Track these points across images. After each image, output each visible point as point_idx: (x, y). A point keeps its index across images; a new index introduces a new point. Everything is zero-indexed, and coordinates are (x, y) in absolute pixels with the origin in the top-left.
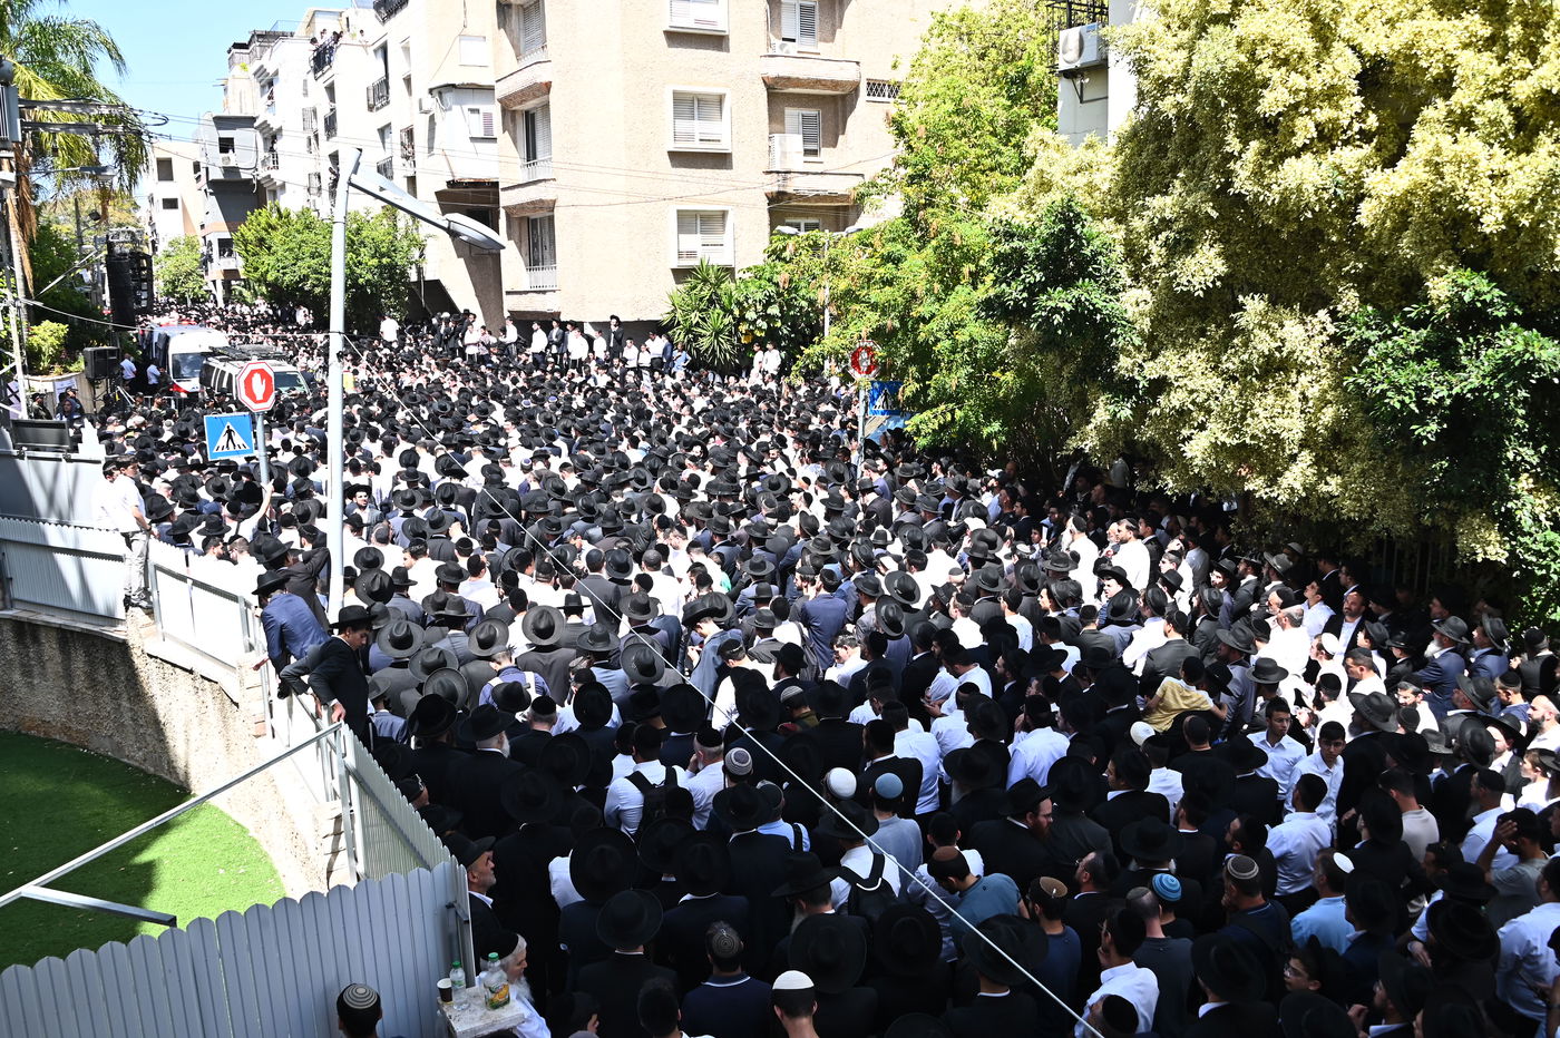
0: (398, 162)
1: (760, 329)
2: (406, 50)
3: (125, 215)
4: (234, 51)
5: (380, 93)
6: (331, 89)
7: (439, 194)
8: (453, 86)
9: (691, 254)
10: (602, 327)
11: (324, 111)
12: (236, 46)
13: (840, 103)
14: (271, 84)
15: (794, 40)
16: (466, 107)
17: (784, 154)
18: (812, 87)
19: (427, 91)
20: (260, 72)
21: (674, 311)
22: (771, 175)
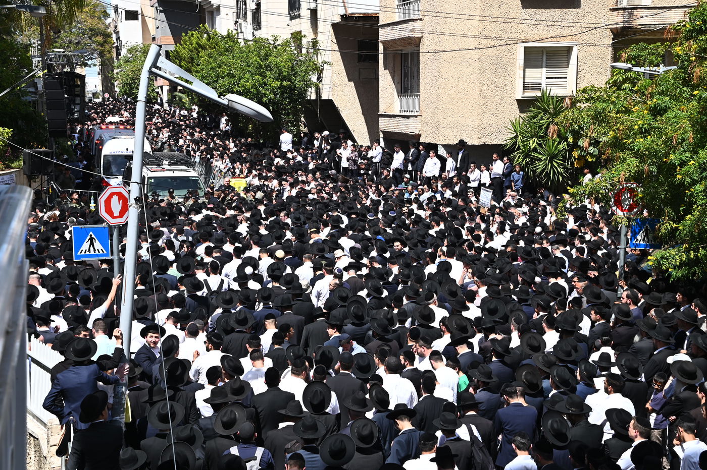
1: (591, 155)
3: (96, 21)
7: (334, 26)
9: (537, 86)
21: (516, 137)
22: (615, 13)
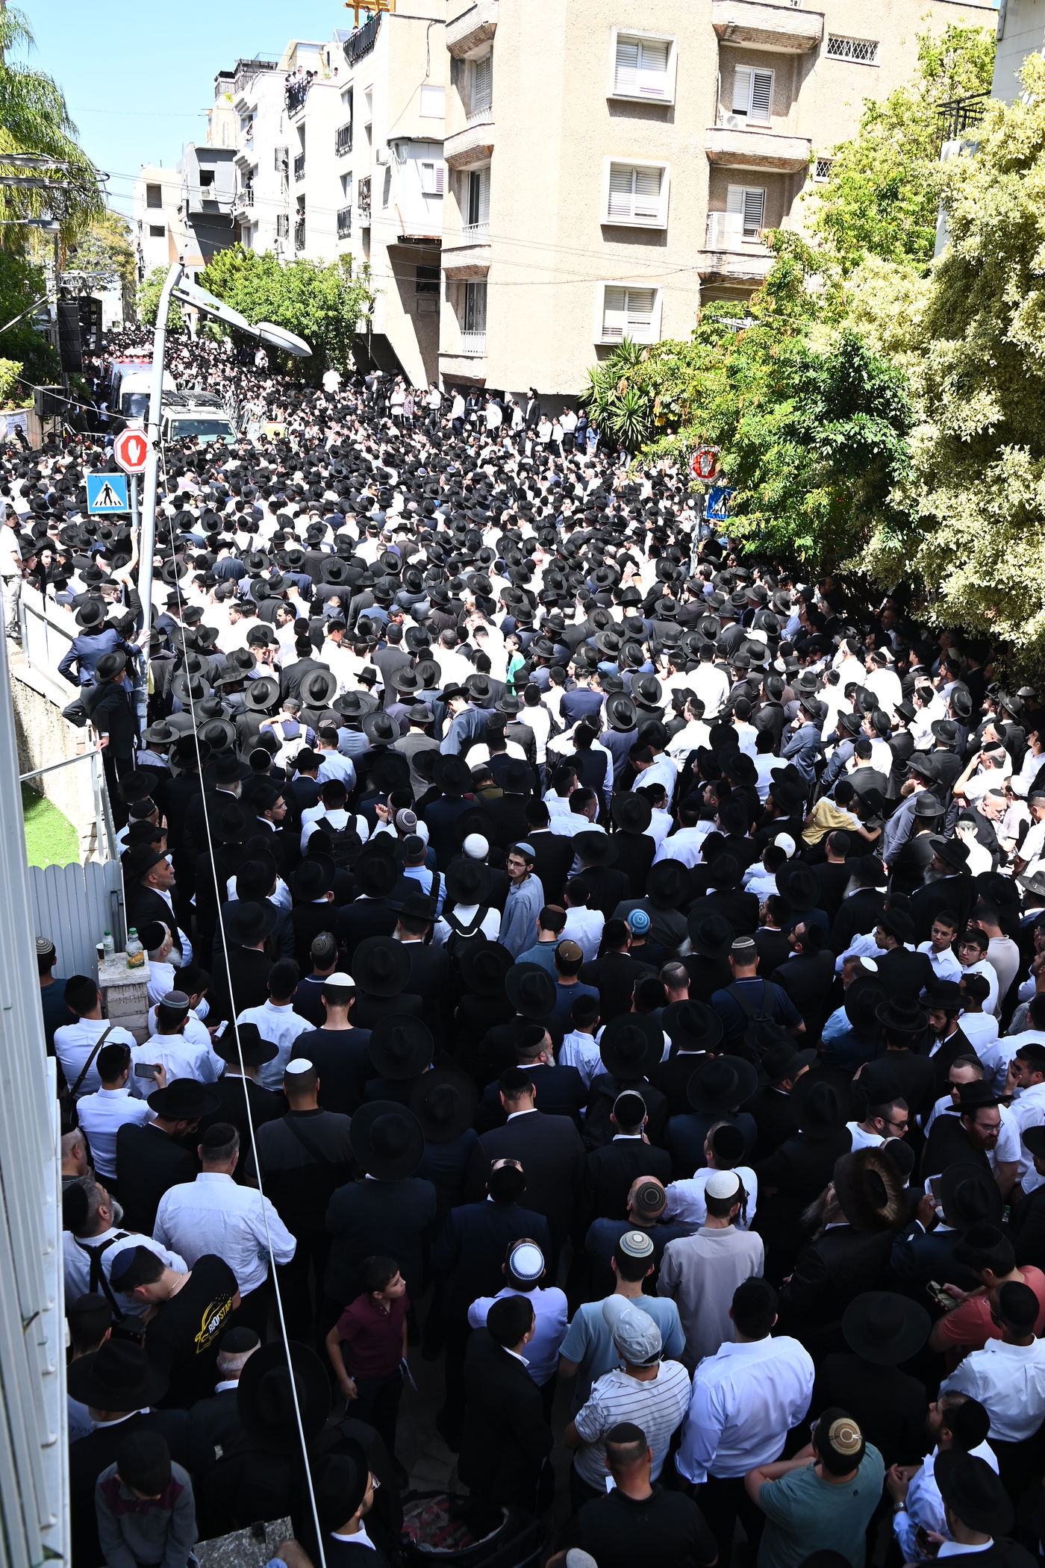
0: (356, 212)
1: (673, 412)
2: (369, 96)
3: (117, 238)
4: (220, 79)
5: (345, 136)
6: (301, 130)
7: (390, 248)
8: (409, 139)
9: (618, 331)
10: (520, 398)
11: (295, 152)
12: (223, 74)
13: (787, 182)
14: (251, 118)
15: (744, 113)
16: (420, 162)
17: (722, 233)
18: (758, 164)
19: (385, 142)
20: (241, 106)
21: (592, 388)
22: (704, 255)
